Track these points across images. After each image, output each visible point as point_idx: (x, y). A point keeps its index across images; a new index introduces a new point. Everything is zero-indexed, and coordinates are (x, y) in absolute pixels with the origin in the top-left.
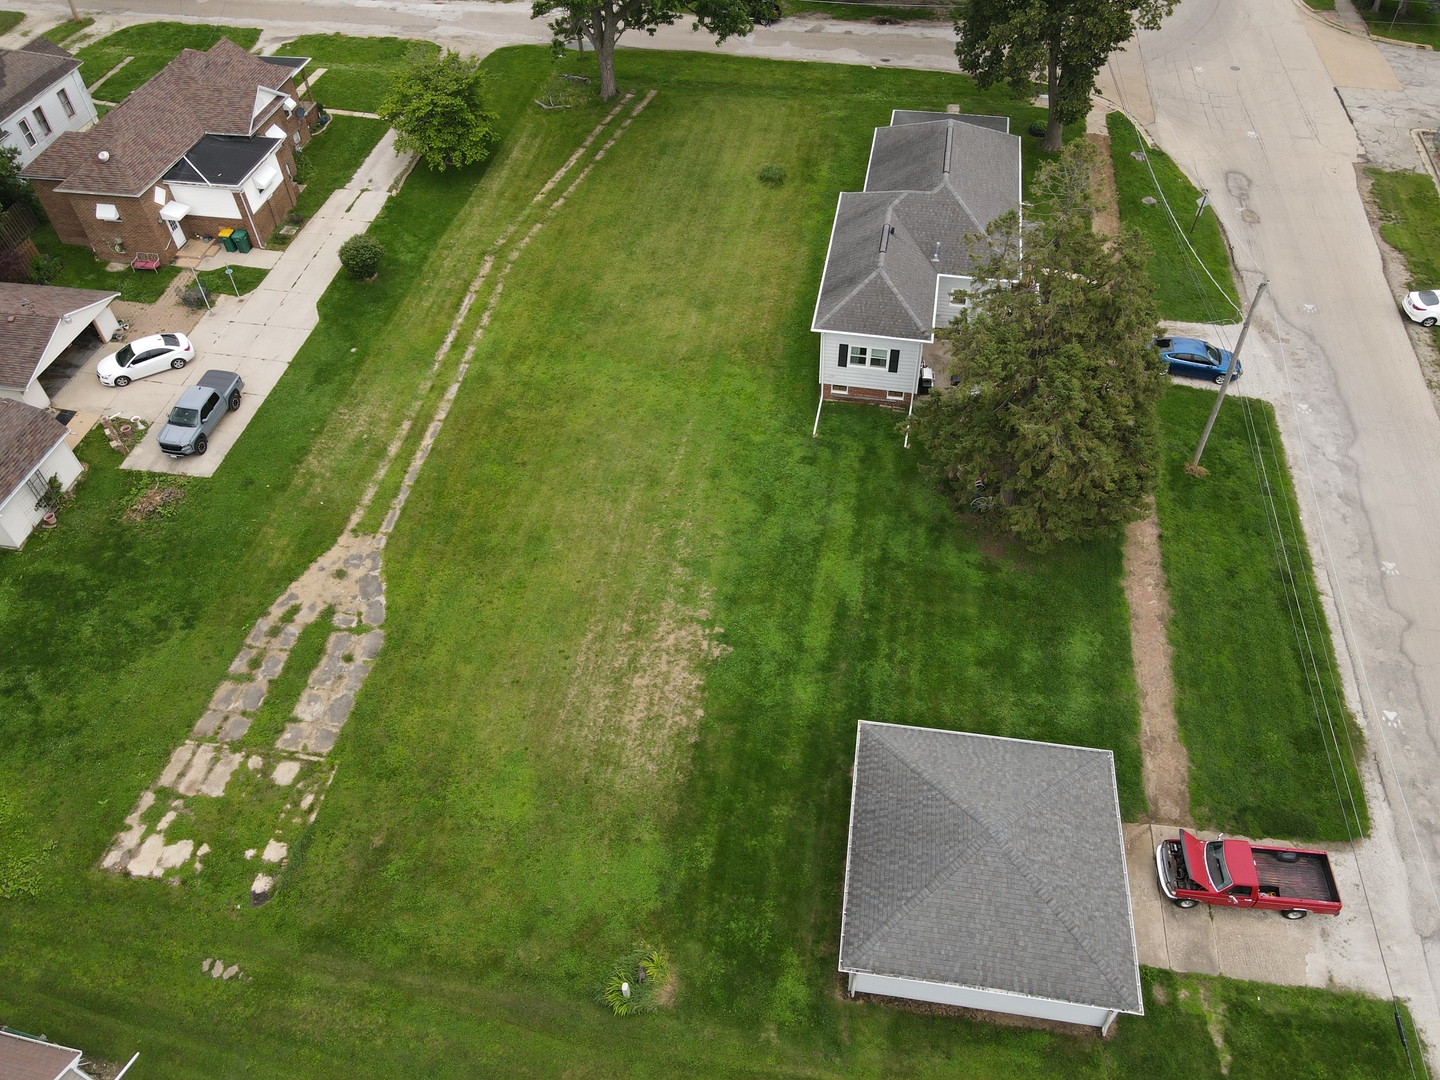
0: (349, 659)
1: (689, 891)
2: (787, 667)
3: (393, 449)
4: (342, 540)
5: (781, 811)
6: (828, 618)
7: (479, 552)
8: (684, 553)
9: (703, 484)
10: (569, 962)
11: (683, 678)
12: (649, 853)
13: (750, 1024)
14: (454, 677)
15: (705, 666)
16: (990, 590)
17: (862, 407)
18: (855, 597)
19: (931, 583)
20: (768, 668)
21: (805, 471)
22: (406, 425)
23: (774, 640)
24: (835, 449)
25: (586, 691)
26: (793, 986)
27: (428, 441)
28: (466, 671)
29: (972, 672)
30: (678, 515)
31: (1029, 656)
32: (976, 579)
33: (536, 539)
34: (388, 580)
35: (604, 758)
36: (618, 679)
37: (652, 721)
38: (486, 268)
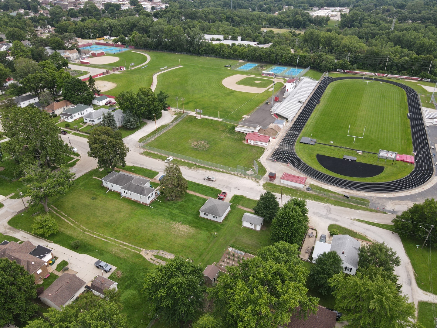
0: (163, 254)
1: (207, 230)
2: (186, 218)
3: (126, 248)
4: (140, 253)
5: (202, 222)
6: (181, 214)
7: (152, 240)
8: (165, 223)
9: (154, 219)
10: (211, 239)
11: (183, 226)
12: (203, 232)
13: (221, 229)
14: (172, 244)
15: (182, 224)
16: (184, 202)
17: (152, 203)
18: (179, 211)
19: (181, 206)
20: (185, 219)
21: (159, 210)
22: (121, 246)
23: (182, 218)
24: (156, 207)
25: (180, 234)
26: (219, 225)
27: (126, 244)
28: (171, 243)
29: (194, 206)
30: (158, 222)
31: (194, 202)
32: (183, 203)
33: (154, 235)
34: (151, 249)
35: (190, 233)
36: (180, 231)
37: (187, 229)
38: (87, 233)
